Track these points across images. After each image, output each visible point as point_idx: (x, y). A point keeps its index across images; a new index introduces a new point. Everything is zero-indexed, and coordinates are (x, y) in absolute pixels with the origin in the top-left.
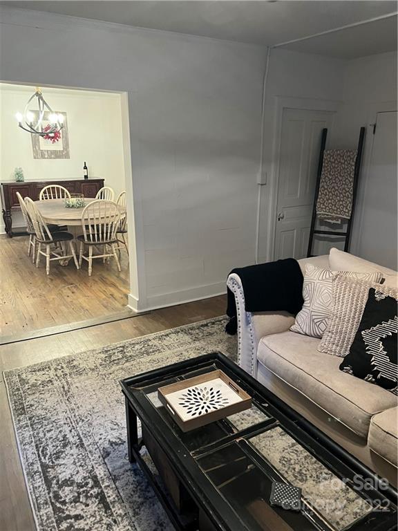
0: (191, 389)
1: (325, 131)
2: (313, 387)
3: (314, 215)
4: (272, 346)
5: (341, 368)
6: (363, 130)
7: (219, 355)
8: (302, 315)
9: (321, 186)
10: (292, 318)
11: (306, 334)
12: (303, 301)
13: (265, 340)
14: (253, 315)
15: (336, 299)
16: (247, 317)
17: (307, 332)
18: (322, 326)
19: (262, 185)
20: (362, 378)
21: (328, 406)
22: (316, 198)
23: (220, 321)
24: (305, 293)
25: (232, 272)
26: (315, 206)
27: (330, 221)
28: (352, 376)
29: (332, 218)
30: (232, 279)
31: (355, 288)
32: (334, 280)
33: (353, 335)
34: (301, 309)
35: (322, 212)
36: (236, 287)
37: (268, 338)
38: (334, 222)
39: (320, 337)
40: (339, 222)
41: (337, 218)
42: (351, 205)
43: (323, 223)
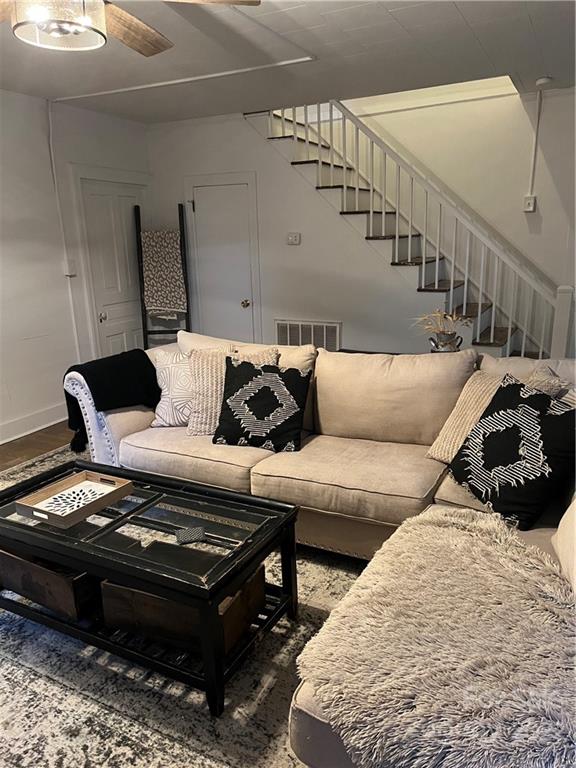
0: (56, 496)
1: (137, 209)
2: (190, 465)
3: (144, 312)
4: (137, 443)
5: (215, 442)
6: (181, 207)
7: (78, 463)
8: (163, 407)
9: (145, 276)
10: (151, 413)
11: (171, 426)
12: (160, 391)
13: (126, 440)
14: (106, 415)
15: (195, 376)
16: (99, 420)
17: (172, 423)
18: (187, 412)
19: (71, 276)
20: (236, 444)
21: (209, 478)
22: (142, 290)
23: (52, 456)
24: (160, 382)
25: (69, 371)
26: (142, 300)
27: (164, 317)
28: (226, 446)
29: (167, 314)
30: (70, 379)
31: (212, 361)
32: (190, 357)
33: (219, 408)
34: (159, 399)
35: (153, 308)
36: (78, 388)
37: (130, 436)
38: (170, 318)
39: (185, 425)
40: (175, 318)
41: (172, 313)
42: (184, 296)
43: (156, 320)
